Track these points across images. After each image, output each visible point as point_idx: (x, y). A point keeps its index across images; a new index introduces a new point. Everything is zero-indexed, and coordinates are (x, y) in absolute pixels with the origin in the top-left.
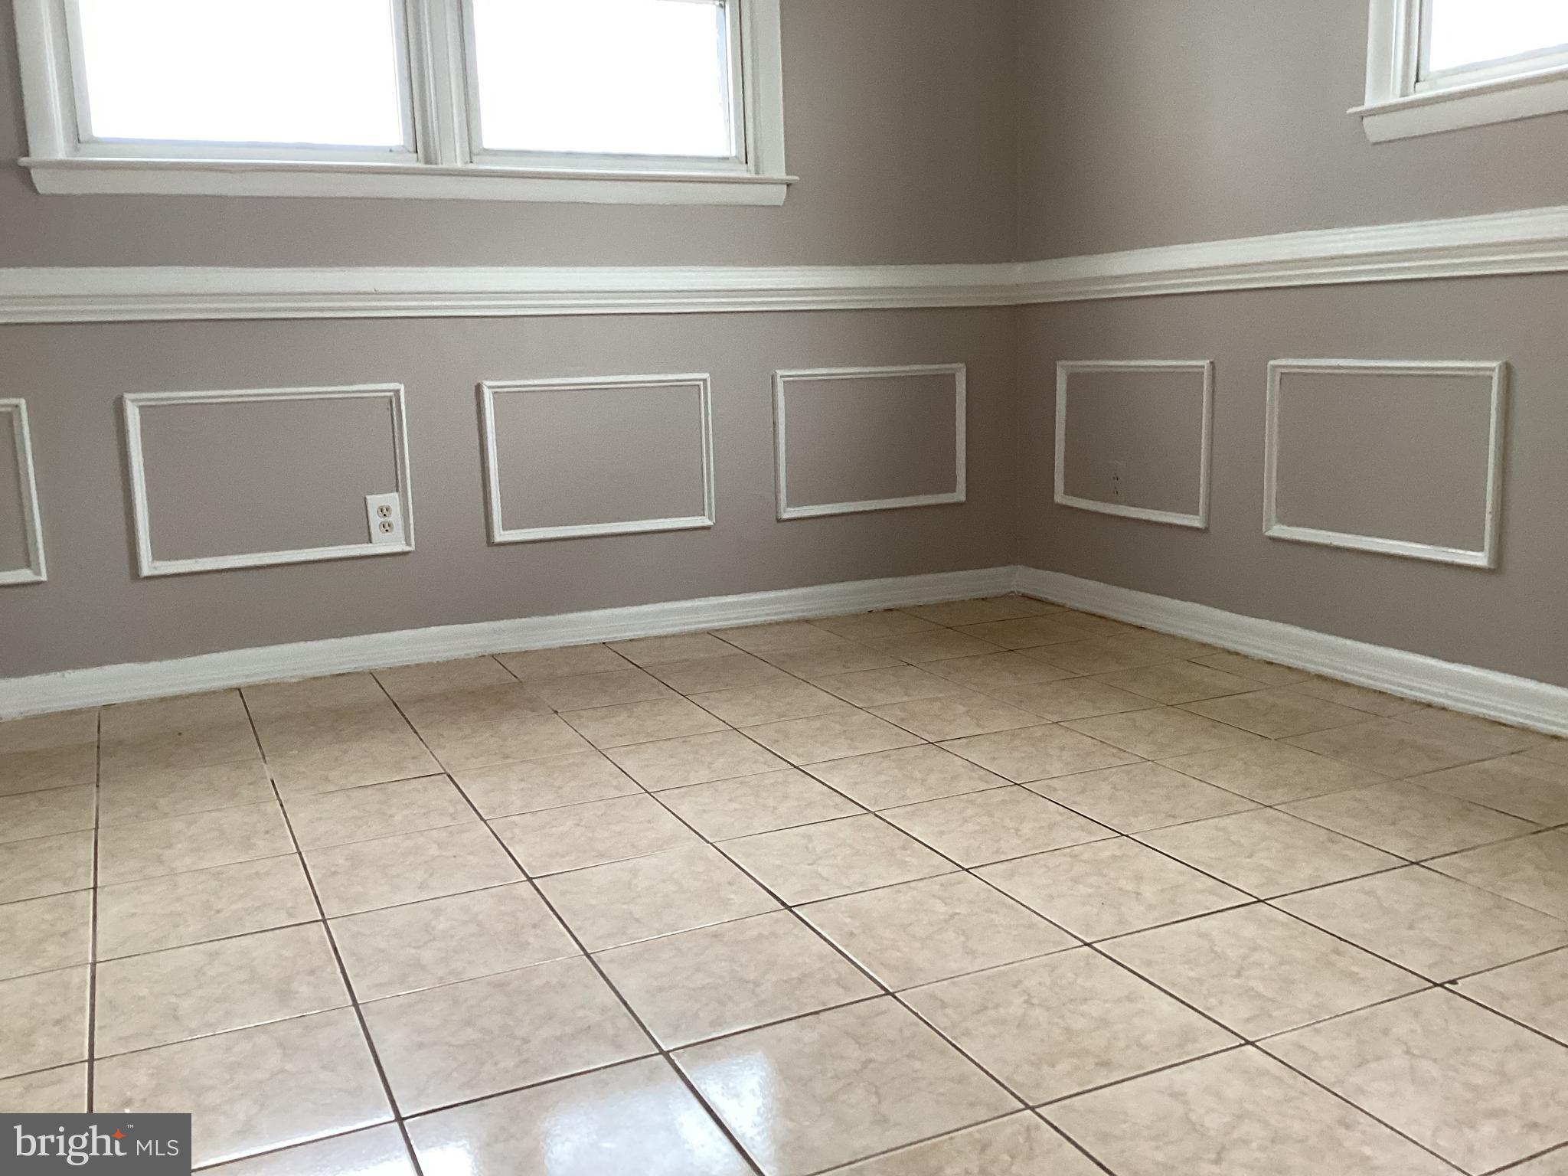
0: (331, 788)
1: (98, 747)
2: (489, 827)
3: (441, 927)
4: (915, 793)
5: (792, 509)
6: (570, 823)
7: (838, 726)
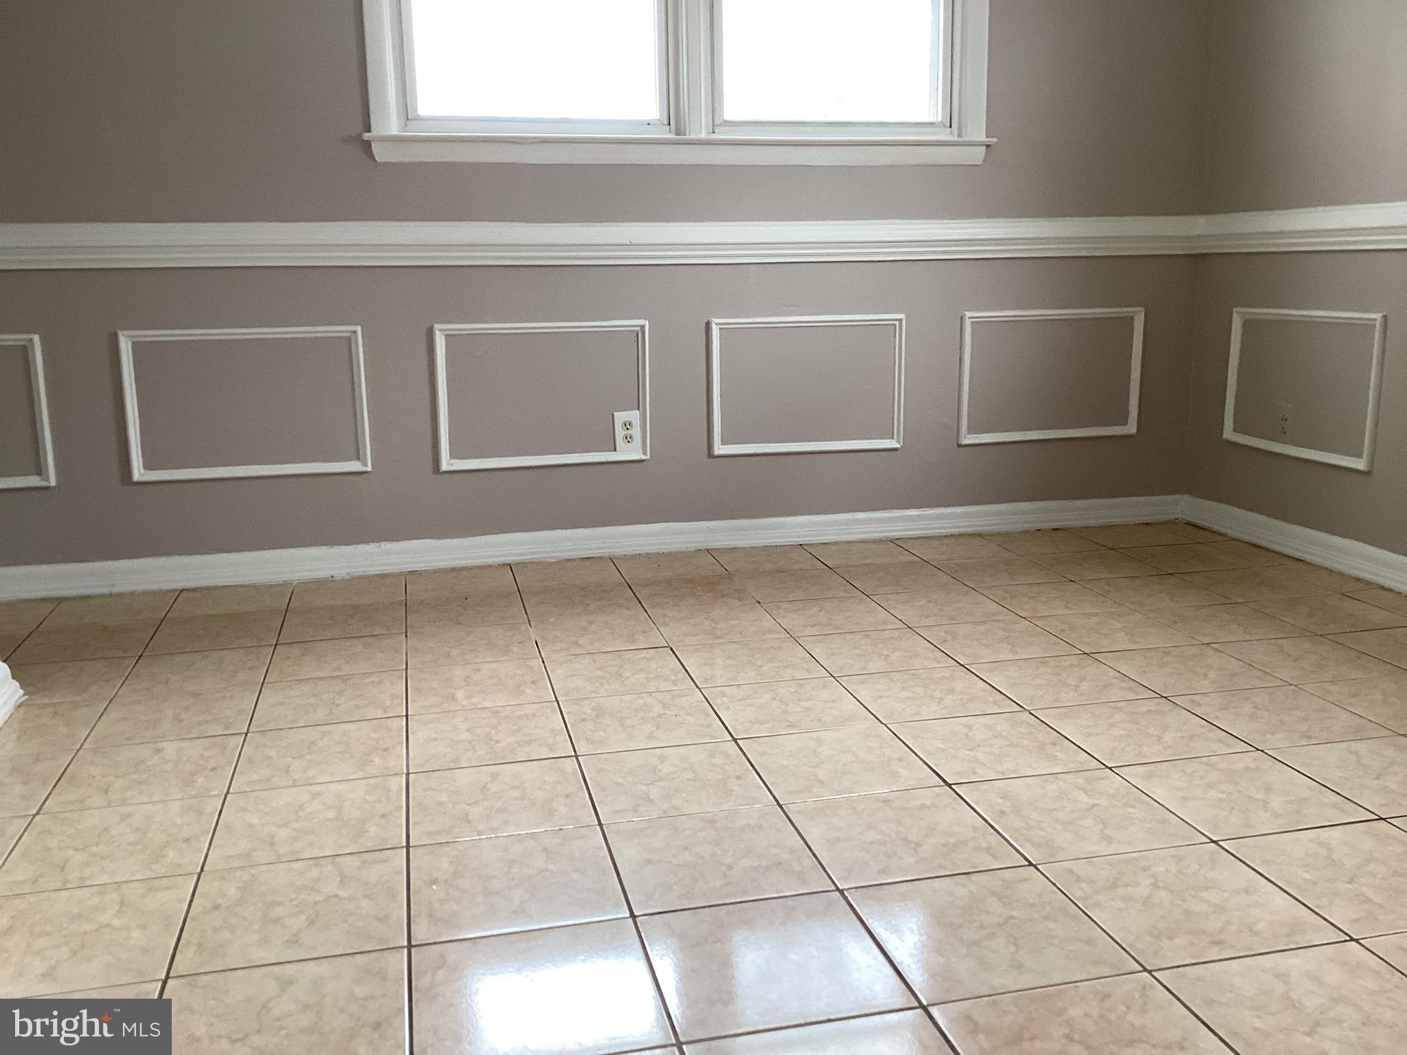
0: (579, 651)
1: (406, 605)
2: (702, 693)
3: (665, 770)
4: (1068, 697)
5: (972, 436)
6: (768, 697)
7: (1002, 633)
